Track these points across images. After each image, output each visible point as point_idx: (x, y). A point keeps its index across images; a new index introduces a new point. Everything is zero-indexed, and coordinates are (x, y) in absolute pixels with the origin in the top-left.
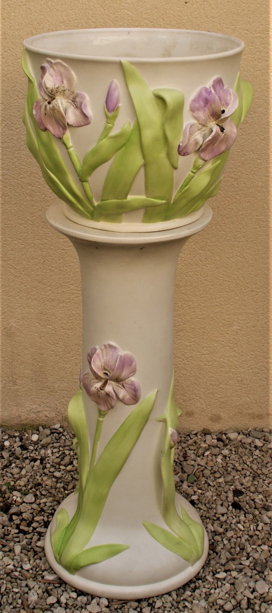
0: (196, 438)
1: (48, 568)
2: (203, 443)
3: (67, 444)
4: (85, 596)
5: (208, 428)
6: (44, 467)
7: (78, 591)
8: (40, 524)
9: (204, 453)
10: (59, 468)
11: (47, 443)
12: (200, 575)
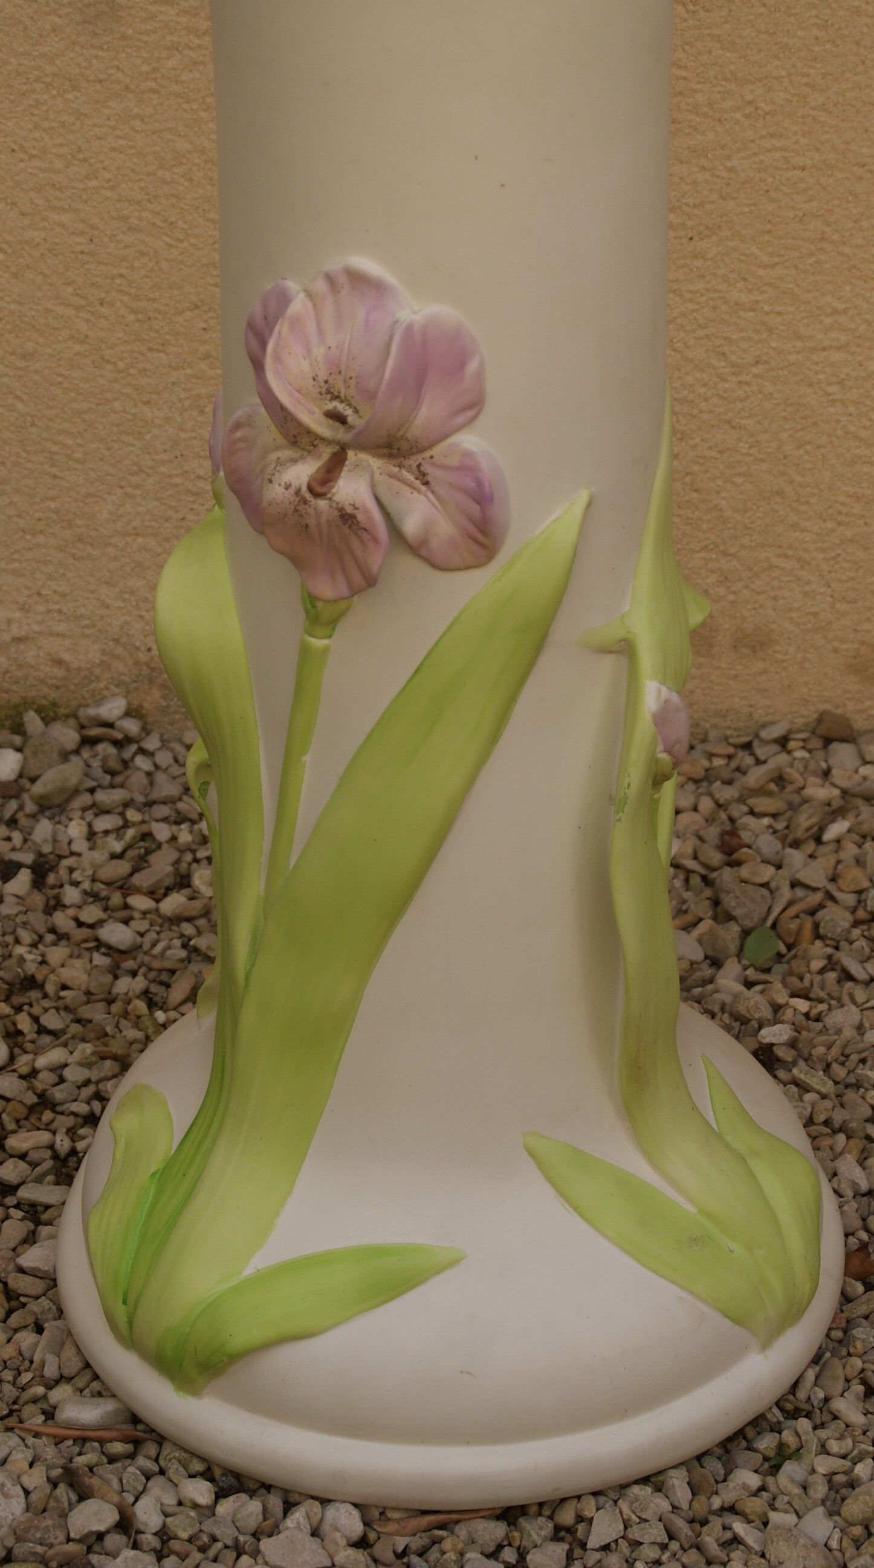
0: (783, 758)
1: (74, 1370)
2: (818, 781)
3: (163, 794)
4: (252, 1494)
5: (839, 711)
6: (52, 903)
7: (217, 1472)
8: (34, 1165)
9: (822, 830)
10: (126, 906)
11: (63, 790)
12: (802, 1394)
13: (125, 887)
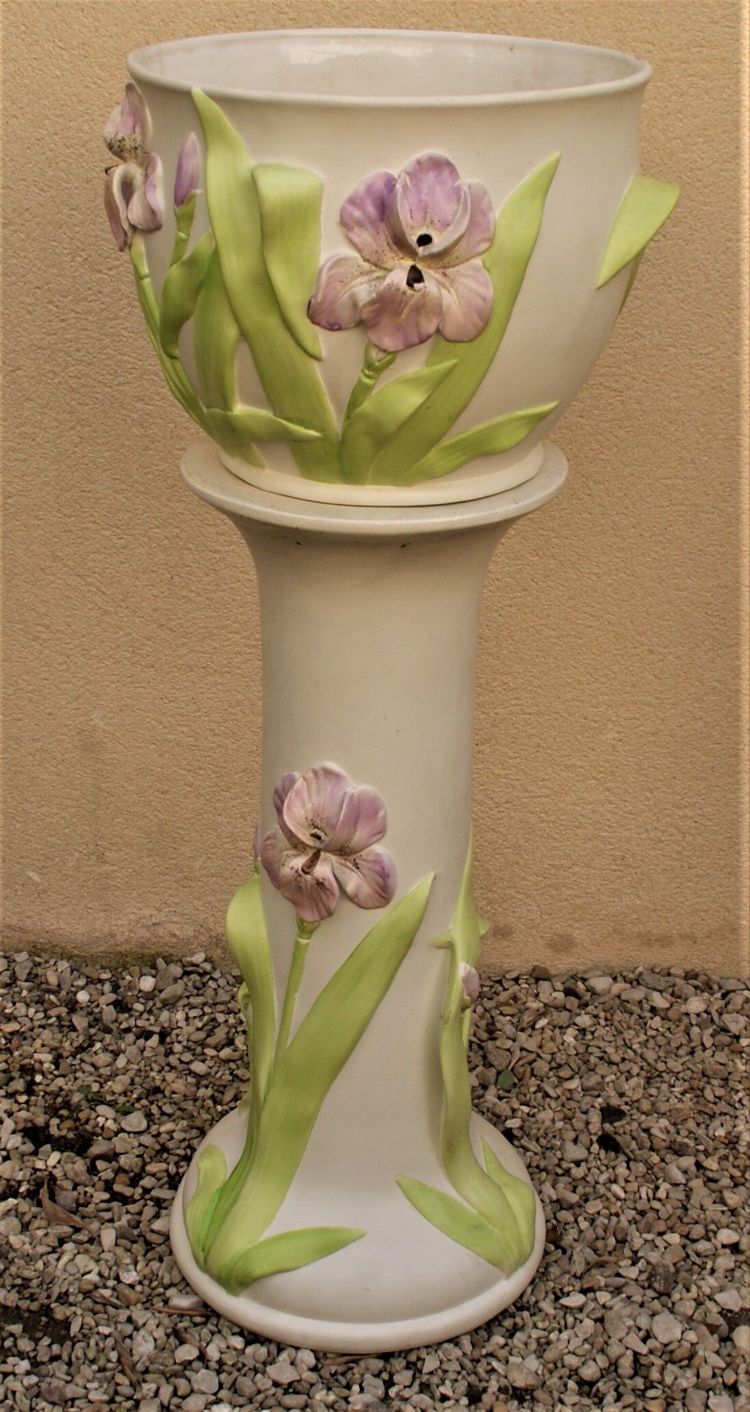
0: (517, 987)
1: (178, 1281)
2: (533, 999)
3: (222, 999)
4: (262, 1344)
5: (543, 965)
6: (168, 1051)
7: (246, 1333)
8: (159, 1179)
9: (534, 1023)
10: (203, 1054)
11: (174, 997)
12: (524, 1299)
13: (203, 1044)
